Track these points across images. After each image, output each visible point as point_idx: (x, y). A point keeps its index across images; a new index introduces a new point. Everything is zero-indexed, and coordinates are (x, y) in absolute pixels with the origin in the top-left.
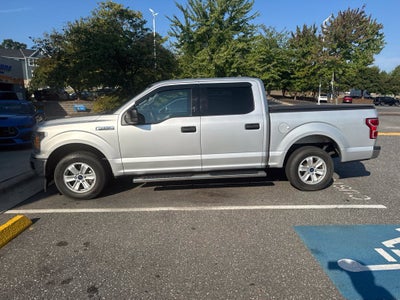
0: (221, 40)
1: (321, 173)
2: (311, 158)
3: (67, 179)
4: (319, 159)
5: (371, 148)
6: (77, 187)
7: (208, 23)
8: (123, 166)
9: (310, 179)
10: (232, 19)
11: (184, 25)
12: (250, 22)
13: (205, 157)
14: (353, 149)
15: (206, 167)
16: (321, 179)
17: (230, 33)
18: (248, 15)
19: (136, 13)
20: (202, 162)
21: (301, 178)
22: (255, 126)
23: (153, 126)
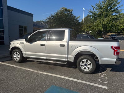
0: (106, 16)
1: (90, 67)
2: (85, 60)
3: (14, 56)
4: (89, 61)
5: (115, 60)
6: (16, 59)
7: (102, 10)
8: (26, 54)
9: (85, 68)
10: (111, 8)
11: (93, 12)
12: (119, 9)
13: (47, 54)
14: (104, 59)
15: (48, 58)
16: (90, 69)
17: (110, 13)
18: (118, 6)
19: (71, 10)
20: (46, 56)
21: (81, 67)
22: (63, 46)
23: (33, 43)
